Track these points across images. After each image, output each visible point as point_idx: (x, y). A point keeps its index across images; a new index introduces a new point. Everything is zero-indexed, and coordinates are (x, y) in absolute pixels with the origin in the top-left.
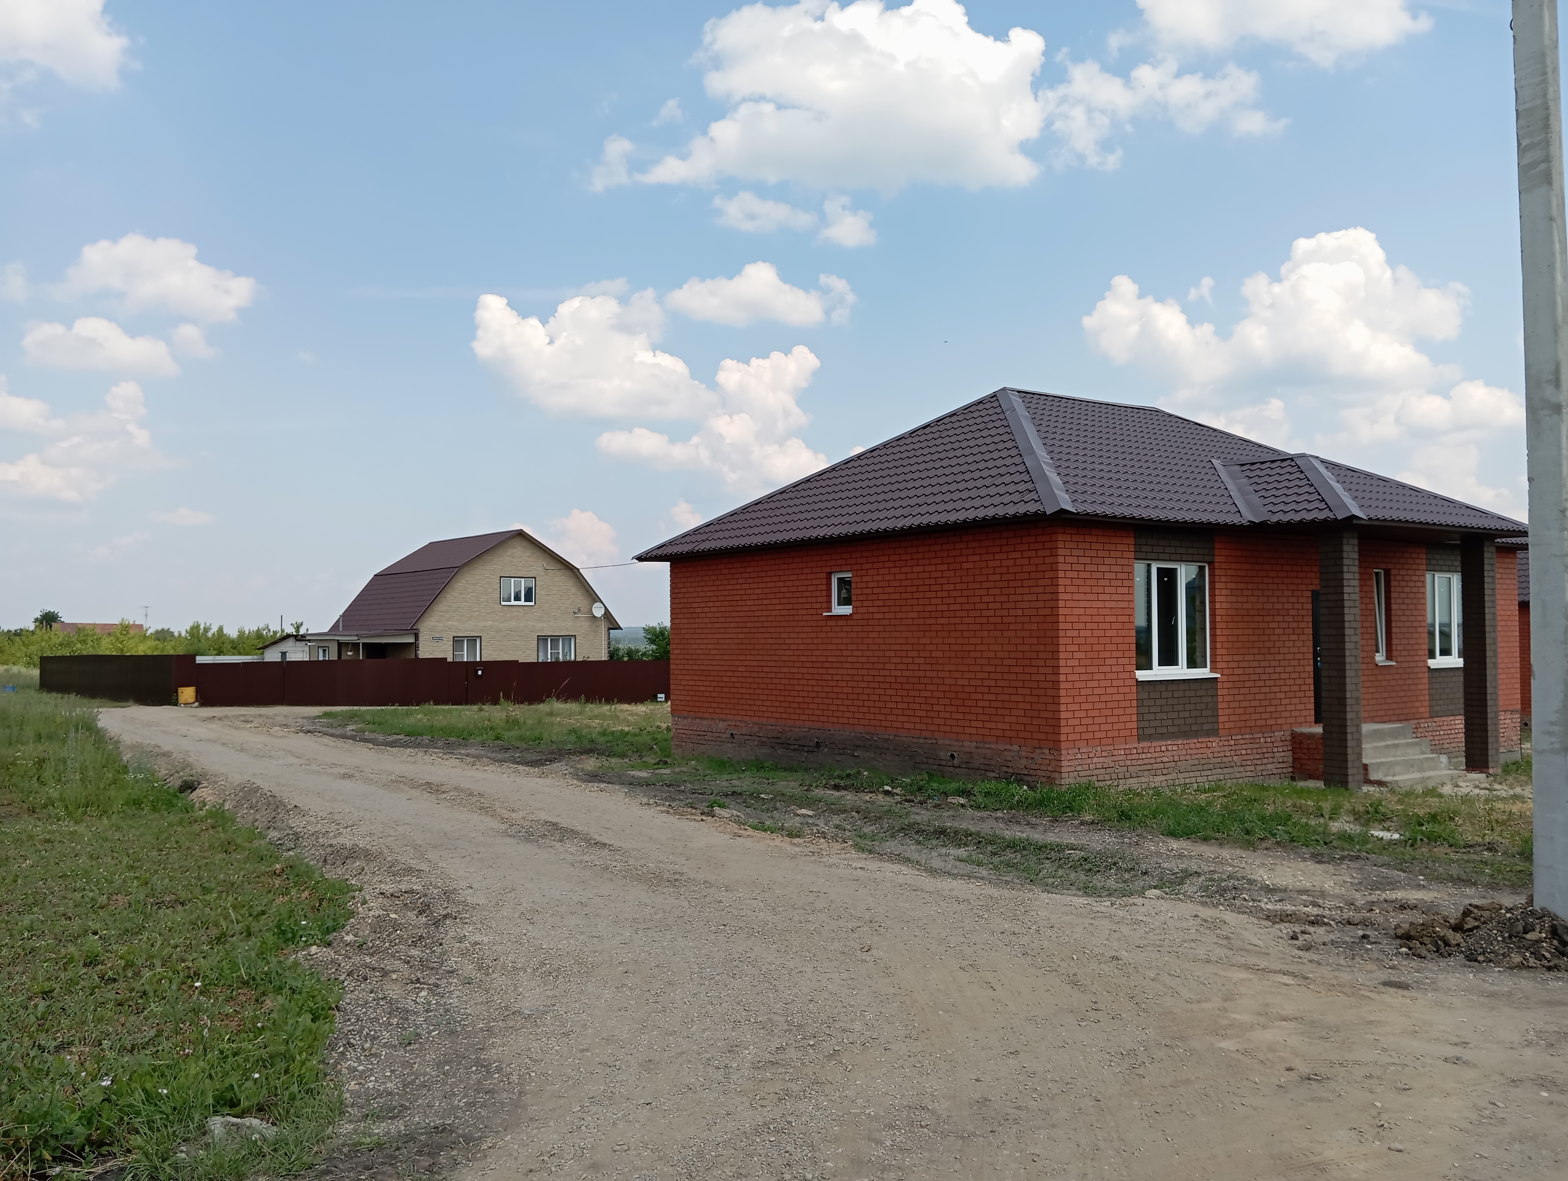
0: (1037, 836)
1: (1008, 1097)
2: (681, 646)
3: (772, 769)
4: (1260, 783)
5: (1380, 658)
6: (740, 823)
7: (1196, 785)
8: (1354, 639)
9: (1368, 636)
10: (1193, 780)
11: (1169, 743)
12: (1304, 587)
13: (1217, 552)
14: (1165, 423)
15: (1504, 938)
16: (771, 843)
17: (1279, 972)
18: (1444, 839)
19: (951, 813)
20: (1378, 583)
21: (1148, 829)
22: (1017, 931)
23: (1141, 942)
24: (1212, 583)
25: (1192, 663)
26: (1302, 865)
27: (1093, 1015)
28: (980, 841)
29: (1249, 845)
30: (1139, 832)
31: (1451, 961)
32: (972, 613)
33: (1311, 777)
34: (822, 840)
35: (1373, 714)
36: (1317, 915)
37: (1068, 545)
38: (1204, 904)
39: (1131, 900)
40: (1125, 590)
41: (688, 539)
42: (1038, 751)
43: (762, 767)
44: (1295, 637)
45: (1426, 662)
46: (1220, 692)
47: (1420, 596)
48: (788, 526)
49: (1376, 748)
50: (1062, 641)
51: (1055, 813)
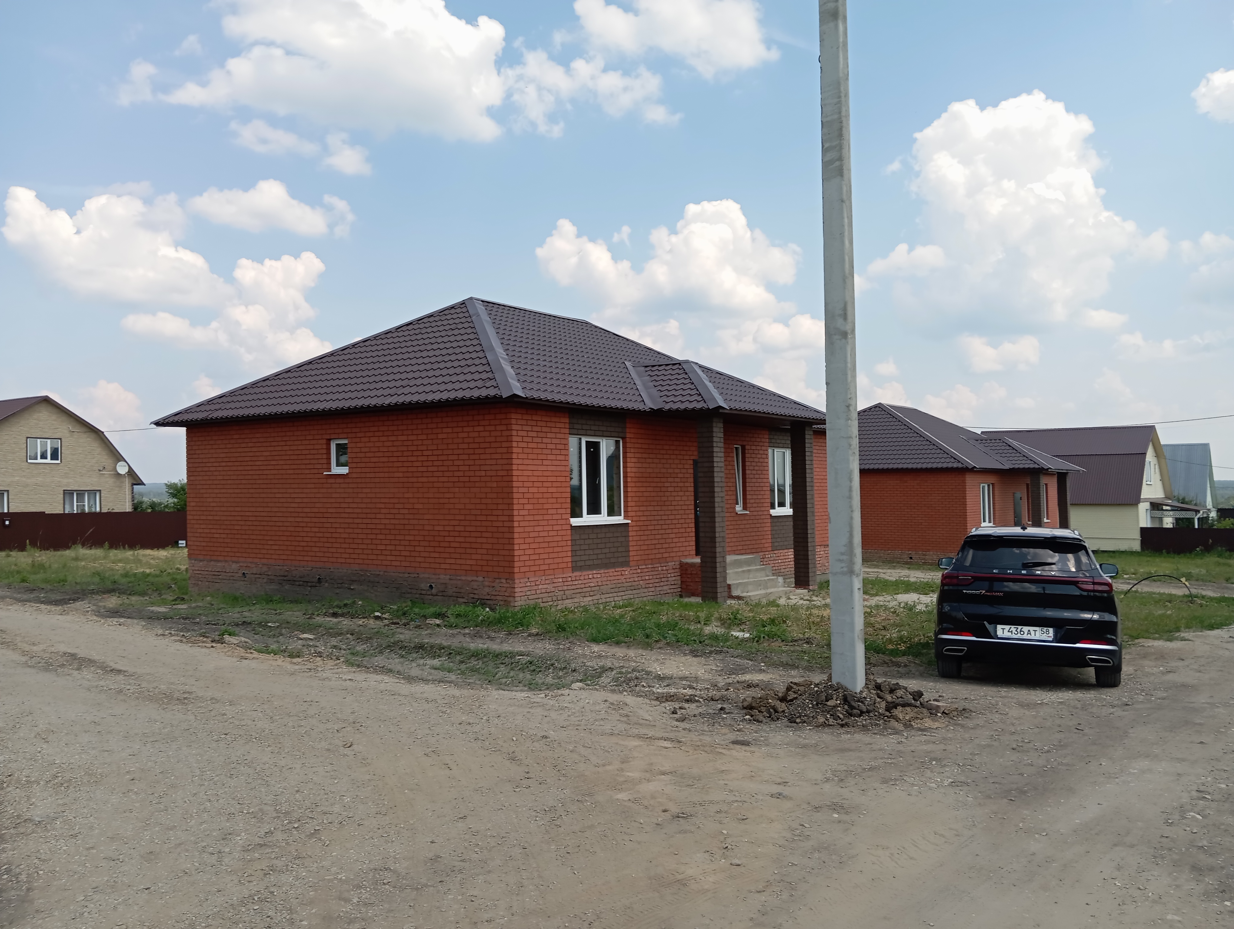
0: (495, 647)
1: (456, 853)
2: (197, 500)
3: (279, 602)
4: (658, 600)
5: (739, 508)
6: (247, 647)
7: (613, 603)
8: (721, 494)
9: (730, 493)
10: (612, 599)
11: (595, 572)
12: (687, 457)
13: (628, 430)
14: (592, 333)
15: (813, 705)
16: (274, 663)
17: (661, 739)
18: (779, 637)
19: (429, 631)
20: (737, 455)
21: (577, 637)
22: (471, 721)
23: (565, 723)
24: (625, 453)
25: (611, 512)
26: (683, 659)
27: (525, 782)
28: (451, 653)
29: (648, 646)
30: (571, 640)
31: (779, 724)
32: (446, 474)
33: (693, 595)
34: (319, 659)
35: (735, 548)
36: (691, 695)
37: (520, 422)
38: (613, 691)
39: (560, 692)
40: (562, 458)
41: (202, 408)
42: (498, 581)
43: (271, 601)
44: (681, 494)
45: (769, 511)
46: (631, 534)
47: (765, 464)
48: (292, 400)
49: (737, 573)
50: (515, 496)
51: (510, 629)
